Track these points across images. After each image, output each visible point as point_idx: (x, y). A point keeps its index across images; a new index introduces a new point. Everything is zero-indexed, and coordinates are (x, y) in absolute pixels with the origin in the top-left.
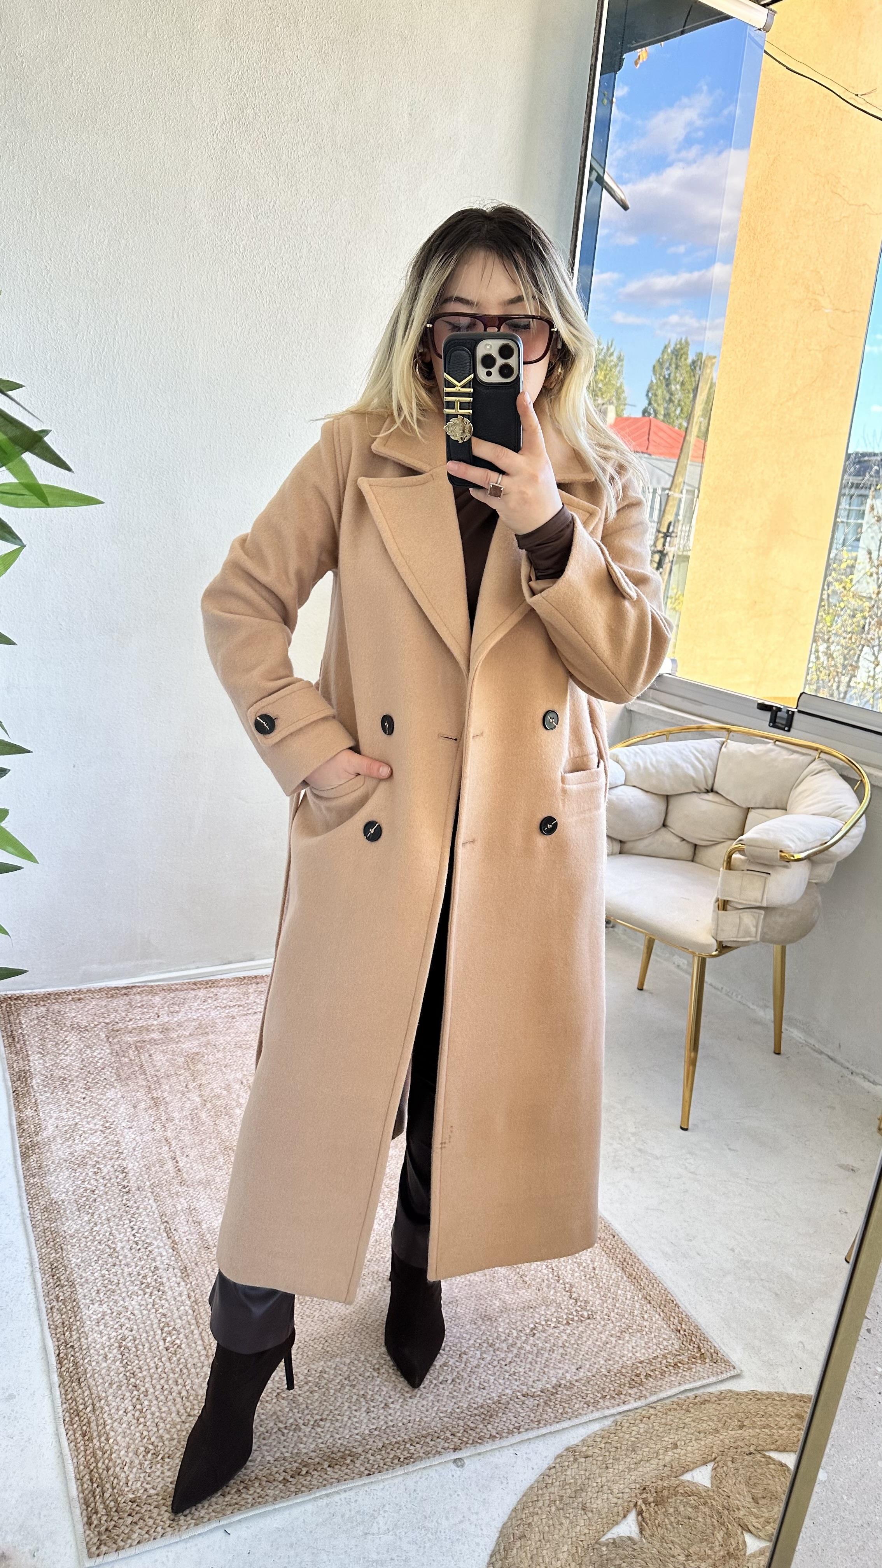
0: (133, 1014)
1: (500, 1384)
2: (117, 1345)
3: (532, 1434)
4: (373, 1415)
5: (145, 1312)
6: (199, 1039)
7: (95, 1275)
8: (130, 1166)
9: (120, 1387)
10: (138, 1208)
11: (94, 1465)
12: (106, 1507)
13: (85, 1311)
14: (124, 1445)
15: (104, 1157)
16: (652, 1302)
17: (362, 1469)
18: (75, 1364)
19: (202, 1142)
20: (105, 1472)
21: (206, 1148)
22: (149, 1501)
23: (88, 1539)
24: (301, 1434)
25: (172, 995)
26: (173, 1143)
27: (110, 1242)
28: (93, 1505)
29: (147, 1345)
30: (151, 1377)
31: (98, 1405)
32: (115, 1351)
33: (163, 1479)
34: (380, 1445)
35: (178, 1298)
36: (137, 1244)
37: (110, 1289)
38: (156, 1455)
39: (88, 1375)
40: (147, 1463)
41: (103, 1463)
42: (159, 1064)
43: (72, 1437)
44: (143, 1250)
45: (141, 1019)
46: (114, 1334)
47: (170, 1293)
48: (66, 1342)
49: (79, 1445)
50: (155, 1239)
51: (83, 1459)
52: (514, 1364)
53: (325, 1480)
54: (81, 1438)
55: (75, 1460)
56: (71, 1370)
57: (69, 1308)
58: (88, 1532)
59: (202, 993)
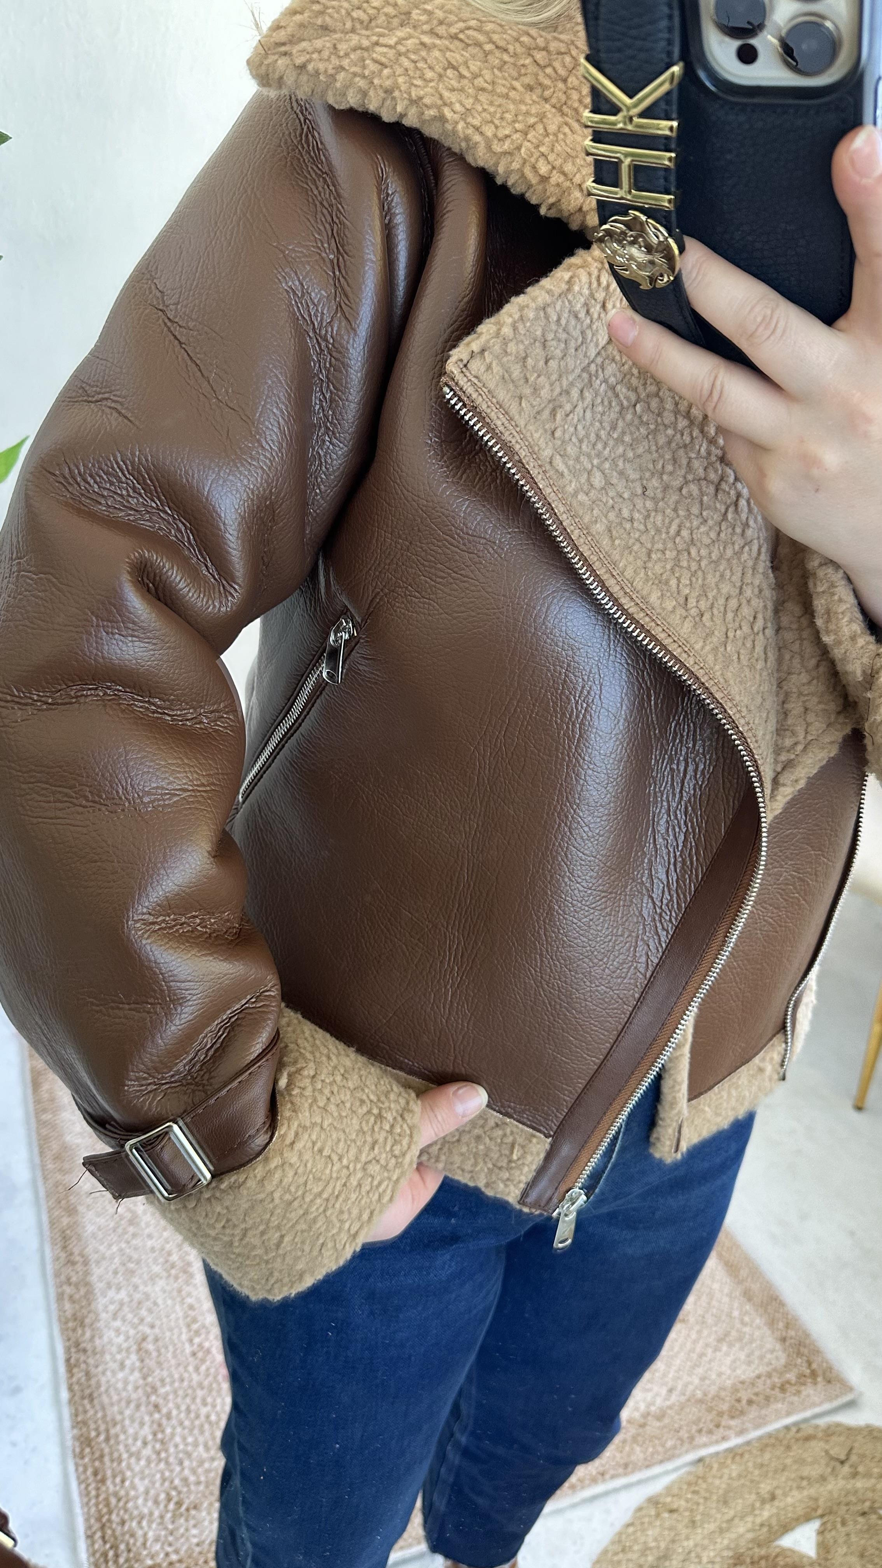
3: (618, 1483)
7: (113, 1248)
13: (100, 1298)
14: (142, 1489)
16: (754, 1301)
20: (119, 1528)
30: (175, 1393)
31: (112, 1432)
32: (134, 1356)
37: (129, 1270)
39: (102, 1390)
41: (118, 1514)
46: (133, 1332)
48: (77, 1342)
51: (94, 1508)
55: (85, 1510)
56: (82, 1381)
57: (81, 1294)
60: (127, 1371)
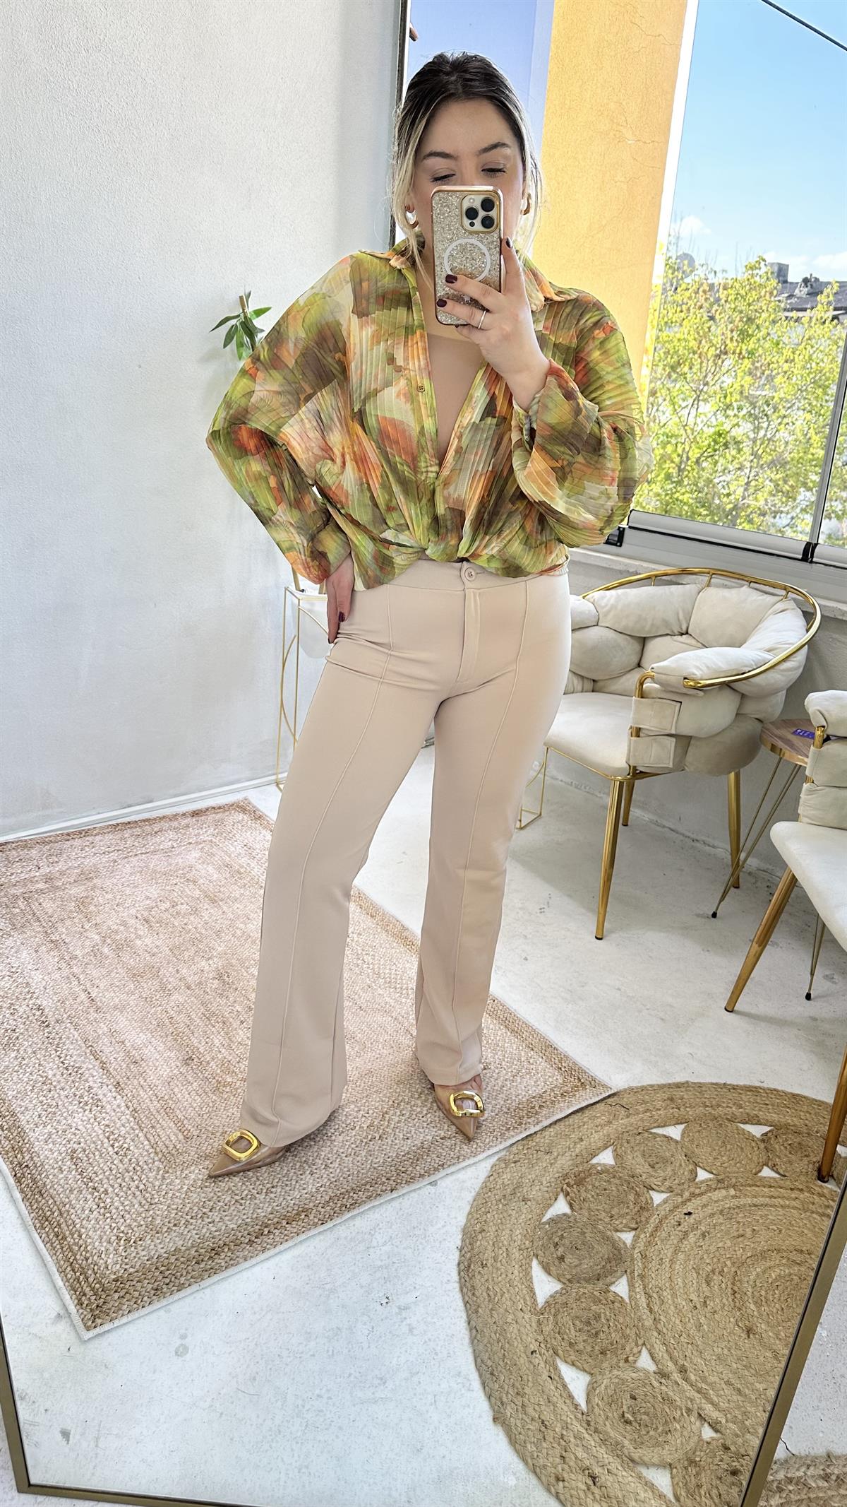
0: (13, 869)
1: (420, 1133)
2: (69, 1157)
3: (453, 1169)
4: (317, 1176)
5: (89, 1126)
6: (84, 884)
7: (34, 1102)
8: (45, 1003)
9: (81, 1192)
10: (61, 1039)
11: (73, 1258)
12: (93, 1289)
13: (31, 1134)
14: (96, 1237)
15: (18, 998)
16: (535, 1049)
17: (316, 1220)
18: (34, 1180)
19: (109, 973)
20: (84, 1262)
21: (114, 978)
22: (131, 1278)
23: (82, 1316)
24: (256, 1201)
25: (48, 847)
26: (82, 977)
27: (41, 1072)
28: (80, 1289)
29: (97, 1153)
30: (108, 1179)
31: (63, 1209)
32: (69, 1163)
33: (139, 1258)
34: (327, 1198)
35: (118, 1110)
36: (67, 1070)
37: (51, 1112)
38: (128, 1240)
39: (48, 1187)
40: (122, 1248)
41: (81, 1255)
42: (50, 911)
43: (47, 1239)
44: (74, 1074)
45: (22, 872)
46: (64, 1149)
47: (109, 1106)
48: (19, 1163)
49: (55, 1245)
50: (84, 1062)
51: (61, 1255)
52: (429, 1115)
53: (286, 1235)
54: (55, 1239)
55: (54, 1258)
56: (31, 1185)
57: (15, 1134)
58: (81, 1311)
59: (77, 842)
60: (65, 1173)
